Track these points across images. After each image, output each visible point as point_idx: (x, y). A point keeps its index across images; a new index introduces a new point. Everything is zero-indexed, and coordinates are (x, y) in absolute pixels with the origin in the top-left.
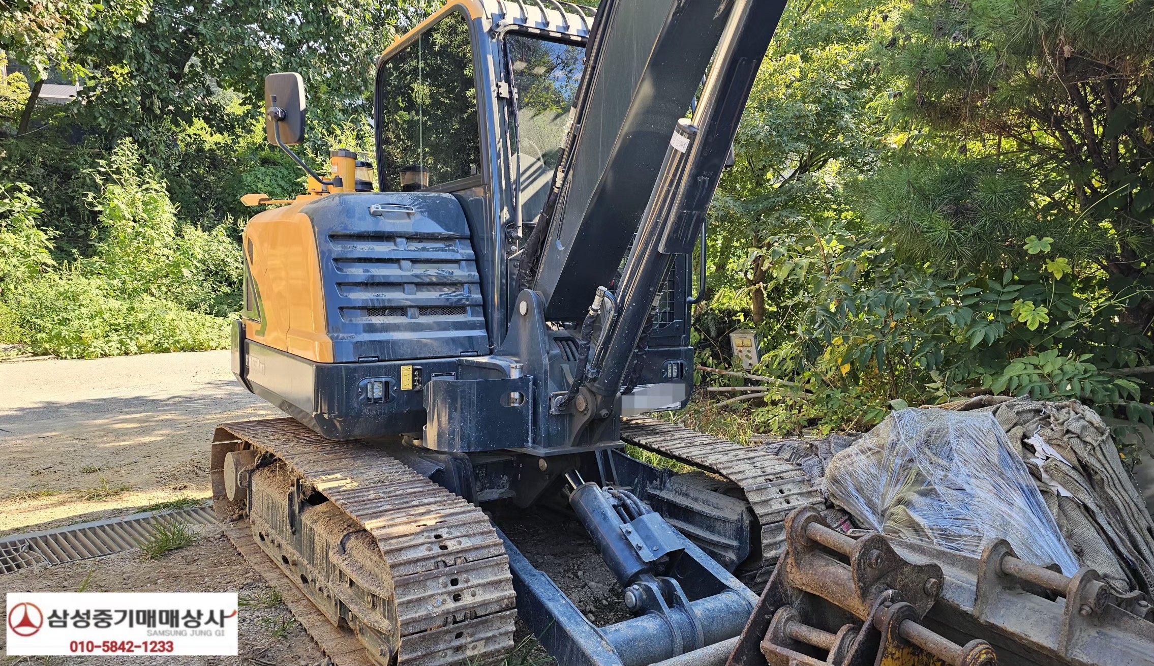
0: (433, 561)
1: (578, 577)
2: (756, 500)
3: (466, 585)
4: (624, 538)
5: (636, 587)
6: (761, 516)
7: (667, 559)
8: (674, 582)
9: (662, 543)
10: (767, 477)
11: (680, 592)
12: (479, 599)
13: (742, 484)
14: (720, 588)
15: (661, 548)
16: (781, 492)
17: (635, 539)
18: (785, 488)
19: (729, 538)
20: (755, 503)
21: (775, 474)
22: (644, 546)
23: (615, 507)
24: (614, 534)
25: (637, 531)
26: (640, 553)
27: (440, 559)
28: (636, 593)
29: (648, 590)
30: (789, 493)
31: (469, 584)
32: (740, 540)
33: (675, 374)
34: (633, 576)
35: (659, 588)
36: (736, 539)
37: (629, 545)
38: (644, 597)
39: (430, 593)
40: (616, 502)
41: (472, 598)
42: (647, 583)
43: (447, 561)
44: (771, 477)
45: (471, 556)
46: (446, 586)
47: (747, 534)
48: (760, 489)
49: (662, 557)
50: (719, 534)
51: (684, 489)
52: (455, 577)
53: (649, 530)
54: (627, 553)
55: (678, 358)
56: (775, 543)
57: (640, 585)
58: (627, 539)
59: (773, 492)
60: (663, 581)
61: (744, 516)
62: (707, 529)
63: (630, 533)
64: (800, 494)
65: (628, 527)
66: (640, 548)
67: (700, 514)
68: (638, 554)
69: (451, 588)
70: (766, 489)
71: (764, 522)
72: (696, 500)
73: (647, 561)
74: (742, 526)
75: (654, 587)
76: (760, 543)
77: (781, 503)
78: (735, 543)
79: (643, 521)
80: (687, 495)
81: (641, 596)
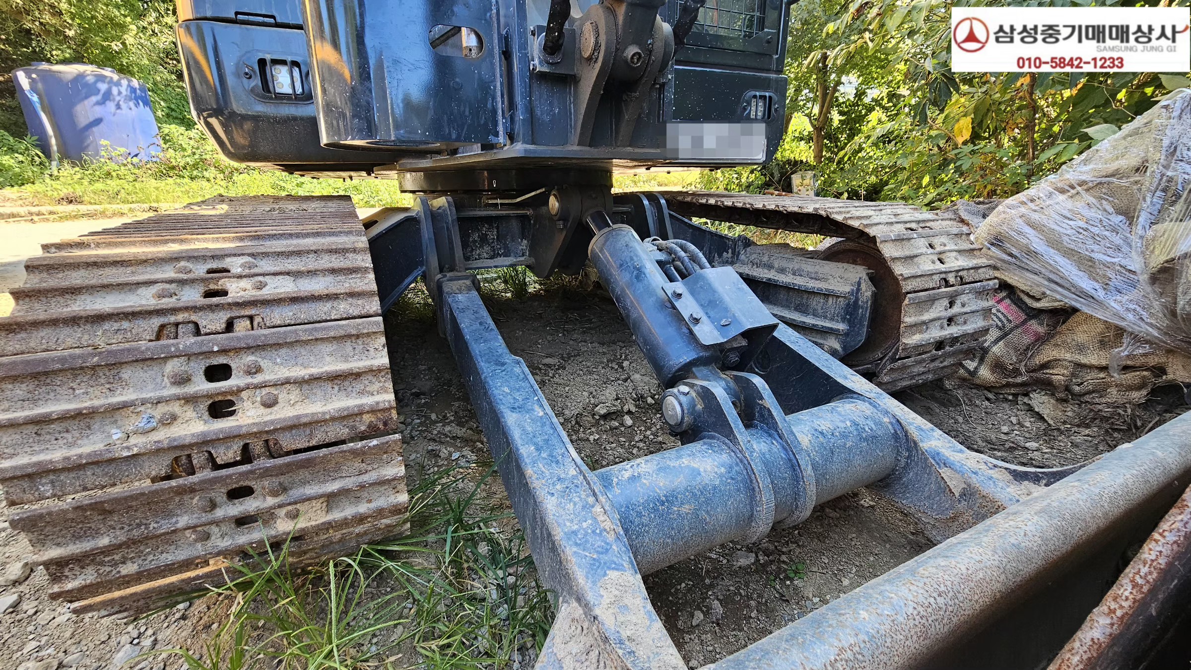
0: (156, 322)
1: (622, 368)
2: (896, 254)
3: (249, 380)
4: (669, 306)
5: (684, 389)
6: (906, 279)
7: (744, 343)
8: (758, 381)
9: (738, 314)
10: (908, 225)
11: (769, 400)
12: (284, 412)
13: (872, 232)
14: (839, 392)
15: (735, 320)
16: (931, 246)
17: (688, 307)
18: (936, 241)
19: (832, 319)
20: (894, 259)
21: (918, 222)
22: (704, 318)
23: (660, 263)
24: (653, 299)
25: (692, 293)
26: (696, 329)
27: (180, 317)
28: (683, 399)
29: (707, 395)
30: (942, 248)
31: (259, 379)
32: (851, 323)
33: (760, 114)
34: (680, 370)
35: (728, 390)
36: (843, 320)
37: (677, 316)
38: (699, 407)
39: (128, 395)
40: (662, 256)
41: (263, 410)
42: (705, 383)
43: (202, 323)
44: (913, 226)
45: (277, 315)
46: (183, 380)
47: (865, 312)
48: (899, 240)
49: (734, 339)
50: (815, 315)
51: (765, 259)
52: (221, 360)
53: (714, 292)
54: (671, 331)
55: (766, 89)
56: (924, 323)
57: (691, 386)
58: (674, 307)
59: (920, 246)
60: (736, 379)
61: (863, 287)
62: (796, 309)
63: (679, 296)
64: (959, 251)
65: (679, 286)
66: (697, 321)
67: (788, 288)
68: (691, 332)
69: (202, 385)
70: (909, 239)
71: (909, 288)
72: (782, 271)
73: (707, 343)
74: (857, 300)
75: (719, 389)
76: (899, 321)
77: (933, 262)
78: (842, 327)
79: (702, 278)
80: (770, 267)
81: (693, 405)
